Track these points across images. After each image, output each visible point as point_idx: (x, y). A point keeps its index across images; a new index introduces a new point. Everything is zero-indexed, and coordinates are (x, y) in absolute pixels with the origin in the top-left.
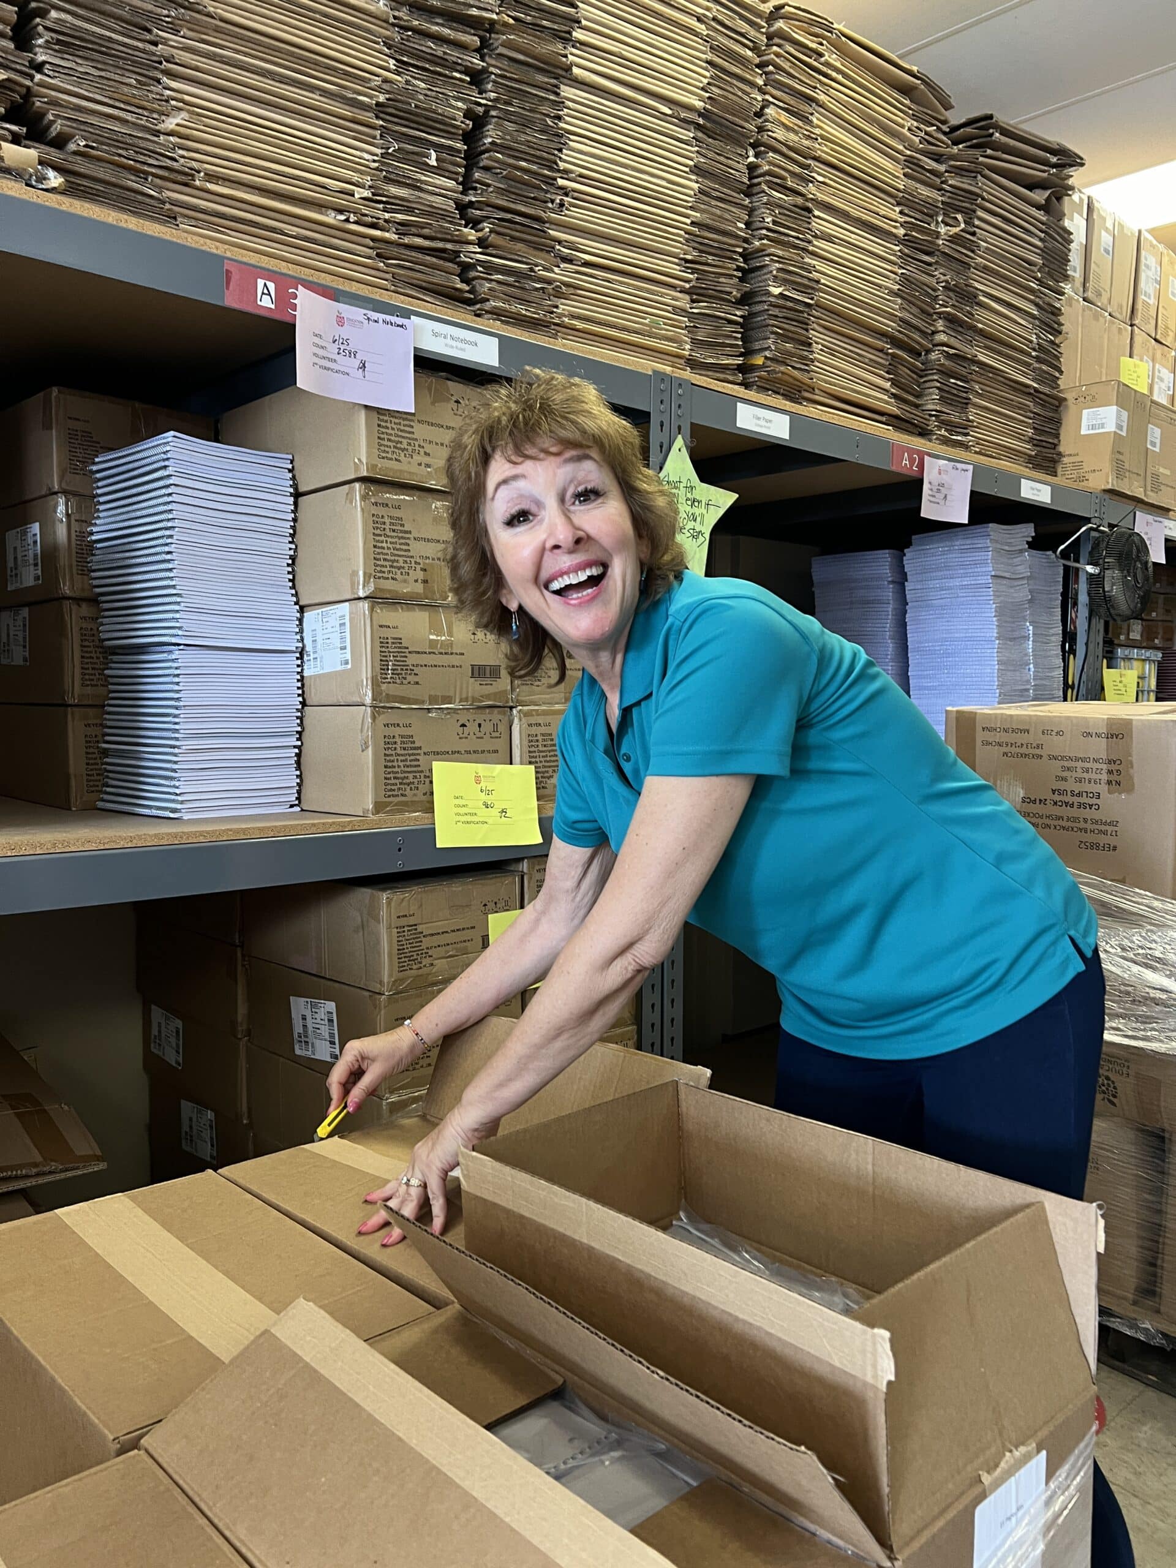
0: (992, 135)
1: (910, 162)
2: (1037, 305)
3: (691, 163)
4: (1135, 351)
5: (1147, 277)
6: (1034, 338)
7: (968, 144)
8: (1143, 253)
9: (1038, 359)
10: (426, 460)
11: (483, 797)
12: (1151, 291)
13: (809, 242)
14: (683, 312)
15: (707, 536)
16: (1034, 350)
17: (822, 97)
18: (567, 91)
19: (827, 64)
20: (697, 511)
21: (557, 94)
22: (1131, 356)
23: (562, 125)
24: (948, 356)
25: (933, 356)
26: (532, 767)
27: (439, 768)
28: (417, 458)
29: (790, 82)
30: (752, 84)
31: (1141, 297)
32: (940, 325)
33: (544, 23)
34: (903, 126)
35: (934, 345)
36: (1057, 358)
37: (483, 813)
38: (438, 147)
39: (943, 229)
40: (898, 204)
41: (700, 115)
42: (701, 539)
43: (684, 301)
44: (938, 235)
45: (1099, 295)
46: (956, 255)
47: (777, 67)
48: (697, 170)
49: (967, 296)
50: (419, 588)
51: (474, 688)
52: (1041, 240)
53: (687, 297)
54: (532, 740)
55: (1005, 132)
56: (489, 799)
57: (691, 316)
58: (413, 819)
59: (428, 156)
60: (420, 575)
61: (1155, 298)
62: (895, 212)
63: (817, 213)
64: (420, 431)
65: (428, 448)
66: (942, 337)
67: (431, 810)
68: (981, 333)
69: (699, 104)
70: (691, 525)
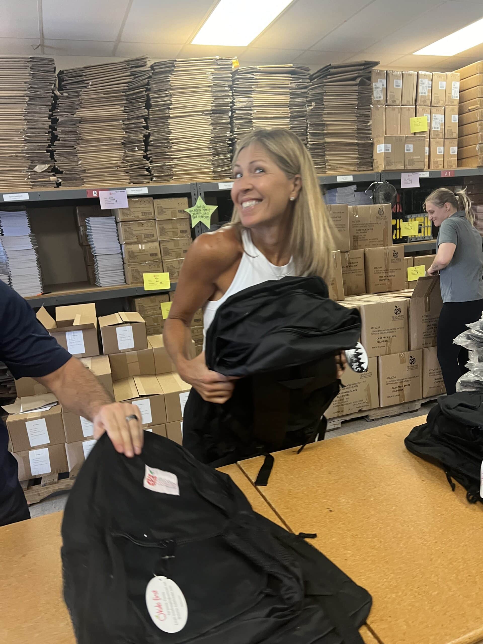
0: (330, 71)
1: (291, 94)
2: (357, 116)
3: (210, 123)
5: (423, 87)
6: (356, 127)
7: (319, 78)
8: (420, 80)
9: (358, 133)
10: (134, 215)
11: (156, 280)
12: (426, 91)
14: (211, 160)
15: (210, 217)
16: (356, 131)
17: (255, 88)
18: (170, 121)
20: (206, 212)
21: (167, 122)
22: (416, 116)
24: (311, 145)
25: (308, 145)
26: (168, 273)
27: (145, 275)
28: (132, 215)
29: (242, 89)
31: (420, 95)
33: (163, 108)
34: (288, 84)
37: (156, 283)
38: (137, 146)
39: (308, 108)
40: (289, 107)
41: (211, 111)
42: (208, 218)
43: (211, 158)
44: (306, 111)
45: (394, 101)
46: (314, 114)
48: (212, 124)
50: (136, 240)
51: (152, 258)
52: (357, 96)
53: (212, 156)
54: (168, 267)
55: (335, 67)
56: (157, 280)
57: (213, 161)
58: (139, 285)
59: (135, 148)
60: (136, 238)
61: (428, 92)
62: (288, 110)
63: (254, 121)
64: (132, 210)
65: (134, 213)
67: (143, 283)
69: (210, 108)
70: (205, 215)
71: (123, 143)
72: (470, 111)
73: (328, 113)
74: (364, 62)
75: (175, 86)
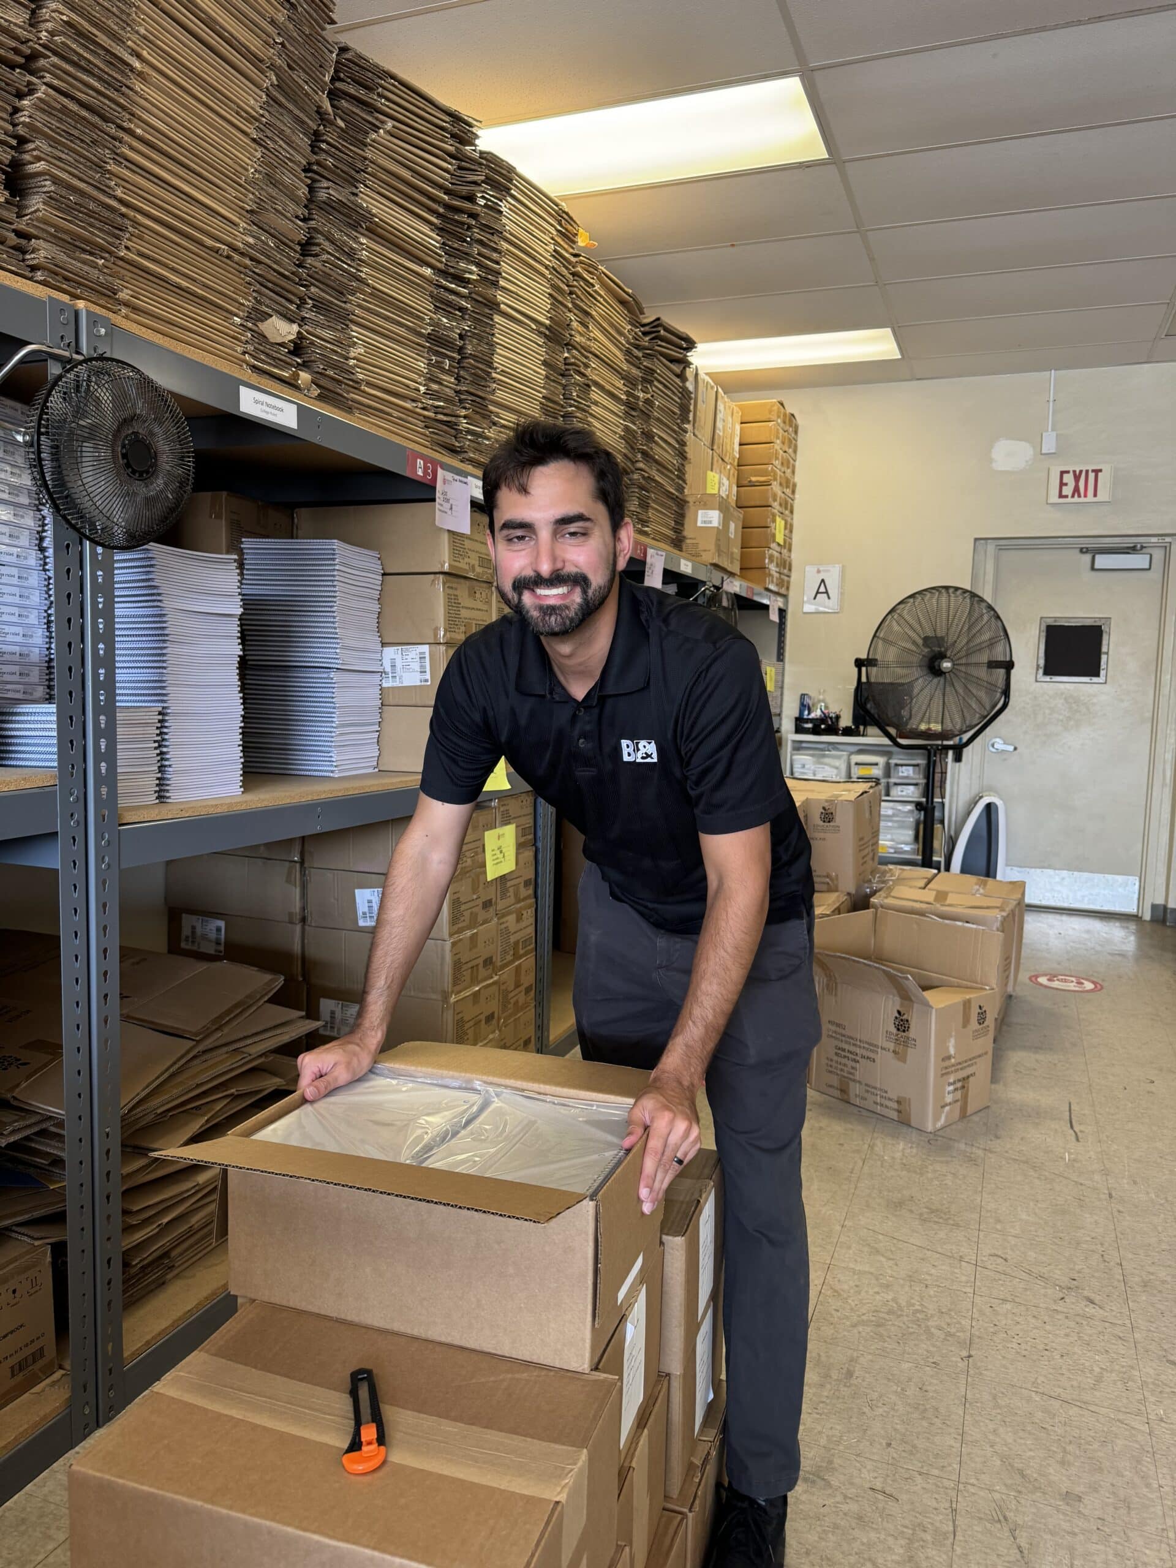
0: (660, 331)
1: (628, 352)
2: (678, 441)
4: (714, 467)
6: (675, 462)
7: (651, 337)
9: (677, 476)
12: (720, 426)
13: (589, 407)
16: (675, 469)
17: (594, 313)
18: (497, 318)
19: (596, 291)
21: (492, 320)
22: (712, 470)
23: (495, 339)
24: (643, 477)
25: (636, 476)
29: (581, 304)
30: (566, 307)
31: (717, 431)
32: (639, 456)
33: (490, 277)
34: (625, 329)
35: (637, 469)
36: (684, 474)
39: (641, 395)
40: (622, 378)
41: (547, 328)
44: (638, 398)
45: (700, 431)
46: (646, 411)
47: (578, 296)
48: (545, 363)
49: (649, 436)
52: (679, 398)
55: (666, 330)
59: (446, 364)
61: (722, 429)
62: (620, 384)
63: (593, 388)
64: (470, 544)
66: (641, 465)
68: (656, 461)
69: (548, 322)
71: (429, 337)
72: (752, 485)
73: (658, 420)
74: (684, 336)
75: (511, 234)
